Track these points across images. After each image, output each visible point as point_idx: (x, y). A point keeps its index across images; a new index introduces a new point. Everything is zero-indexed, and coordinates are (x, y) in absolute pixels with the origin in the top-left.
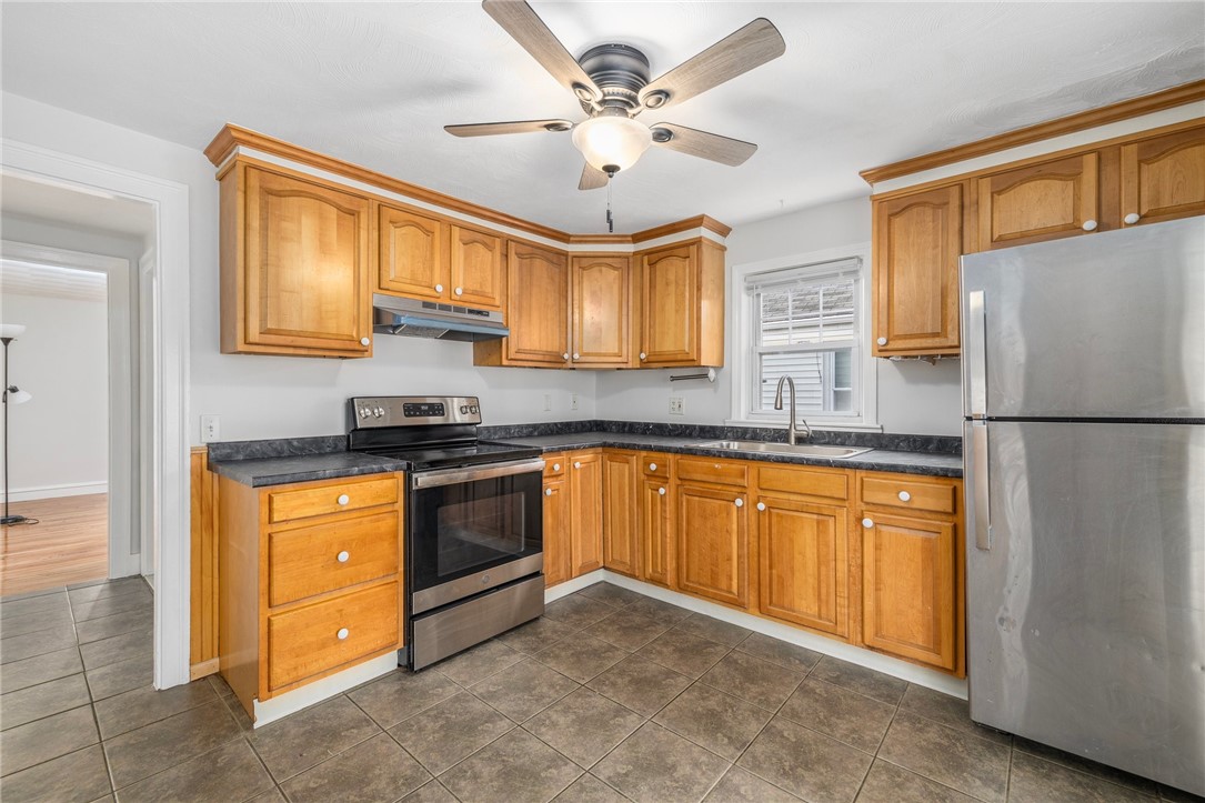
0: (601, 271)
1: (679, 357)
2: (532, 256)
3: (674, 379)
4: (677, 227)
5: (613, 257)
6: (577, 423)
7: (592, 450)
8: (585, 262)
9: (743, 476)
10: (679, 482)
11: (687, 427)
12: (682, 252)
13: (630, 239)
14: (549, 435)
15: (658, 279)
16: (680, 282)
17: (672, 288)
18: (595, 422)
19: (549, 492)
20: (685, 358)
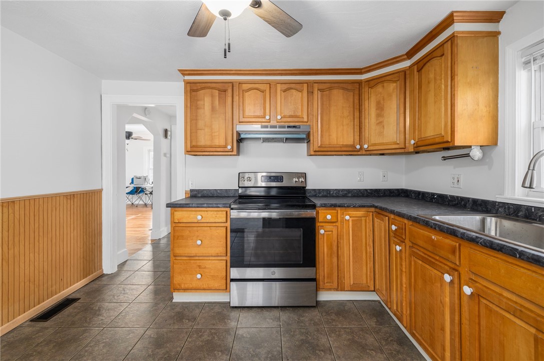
0: (383, 86)
1: (437, 140)
2: (330, 89)
3: (445, 158)
4: (434, 33)
5: (393, 74)
6: (385, 190)
7: (365, 209)
8: (372, 83)
9: (454, 252)
10: (411, 245)
11: (462, 199)
12: (439, 52)
13: (406, 57)
14: (360, 196)
15: (423, 80)
16: (438, 78)
17: (432, 85)
18: (402, 190)
19: (322, 231)
20: (441, 141)
